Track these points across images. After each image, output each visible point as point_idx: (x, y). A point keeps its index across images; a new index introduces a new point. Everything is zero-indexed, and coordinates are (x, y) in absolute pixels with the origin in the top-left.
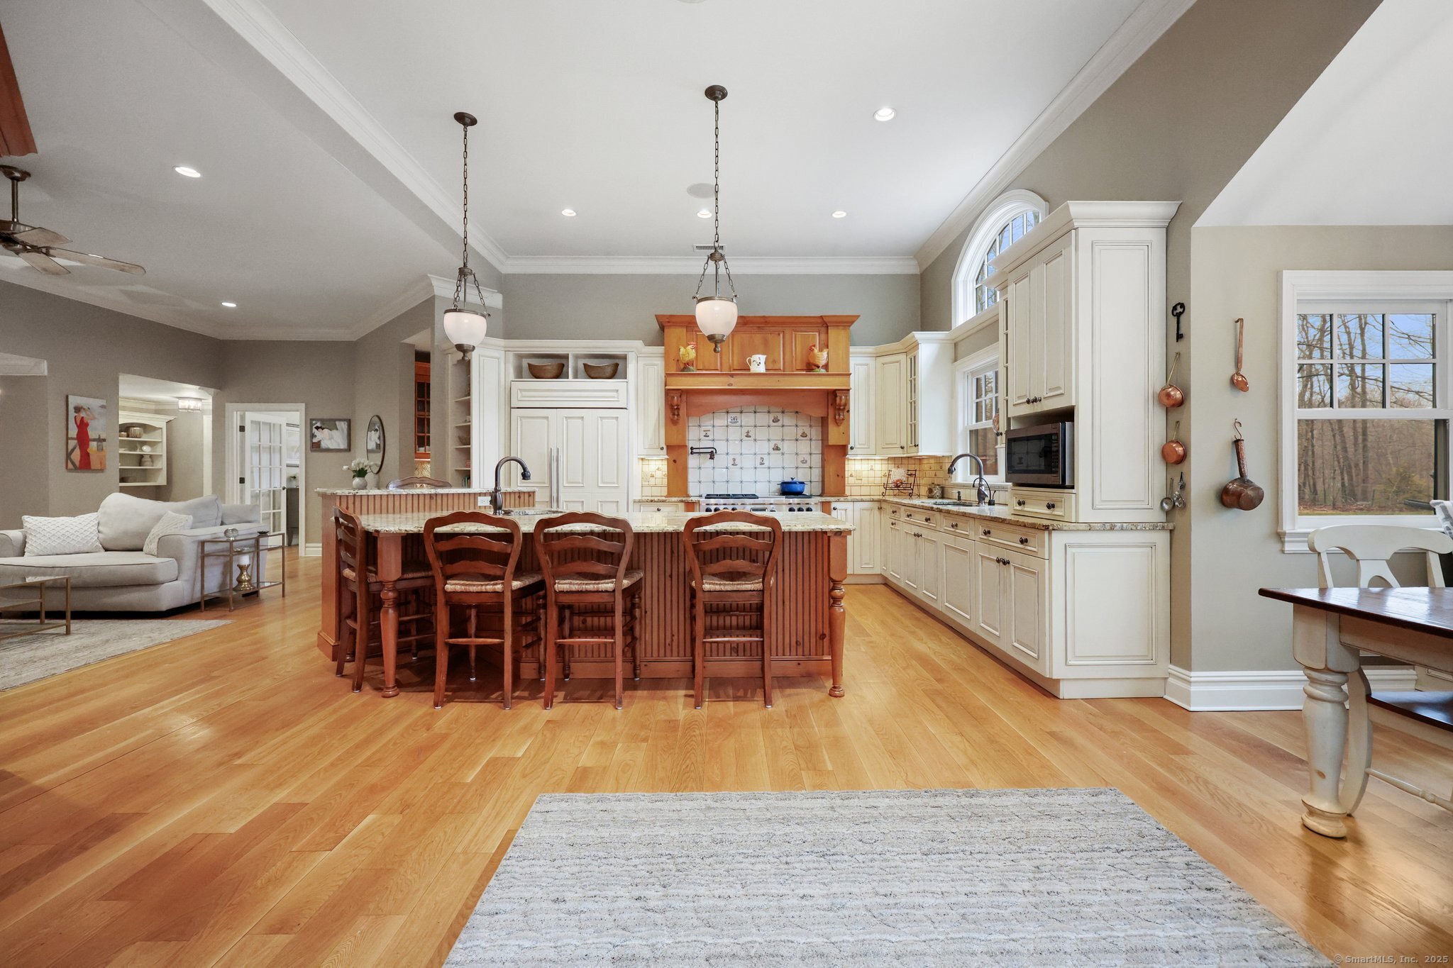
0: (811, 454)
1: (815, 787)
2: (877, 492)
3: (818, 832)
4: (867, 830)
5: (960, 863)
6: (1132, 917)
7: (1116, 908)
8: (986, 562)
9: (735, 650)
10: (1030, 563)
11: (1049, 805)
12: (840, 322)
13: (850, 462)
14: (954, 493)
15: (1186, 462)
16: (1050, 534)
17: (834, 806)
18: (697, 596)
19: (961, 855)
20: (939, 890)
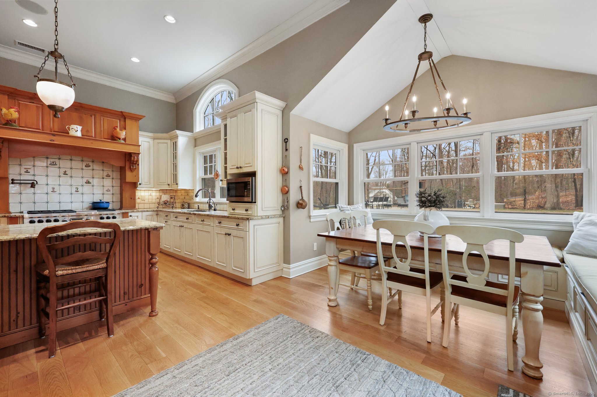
0: (113, 186)
1: (159, 370)
2: (154, 207)
3: (171, 394)
4: (197, 379)
5: (244, 371)
6: (304, 359)
7: (298, 359)
8: (219, 235)
9: (78, 309)
10: (241, 234)
11: (265, 329)
12: (134, 118)
13: (138, 191)
14: (196, 206)
15: (288, 193)
16: (249, 221)
17: (175, 375)
18: (51, 282)
19: (242, 367)
20: (240, 389)
